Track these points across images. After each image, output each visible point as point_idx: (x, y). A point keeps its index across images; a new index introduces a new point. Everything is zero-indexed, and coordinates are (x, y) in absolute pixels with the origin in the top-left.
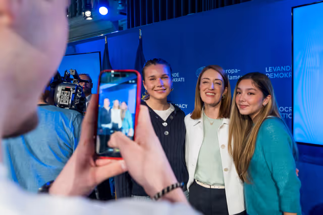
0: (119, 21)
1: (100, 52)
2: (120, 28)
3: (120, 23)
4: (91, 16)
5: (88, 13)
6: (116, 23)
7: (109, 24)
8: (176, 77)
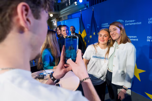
0: (87, 4)
1: (79, 17)
2: (87, 7)
3: (87, 5)
4: (77, 4)
5: (76, 3)
6: (85, 5)
7: (83, 6)
8: (107, 25)
